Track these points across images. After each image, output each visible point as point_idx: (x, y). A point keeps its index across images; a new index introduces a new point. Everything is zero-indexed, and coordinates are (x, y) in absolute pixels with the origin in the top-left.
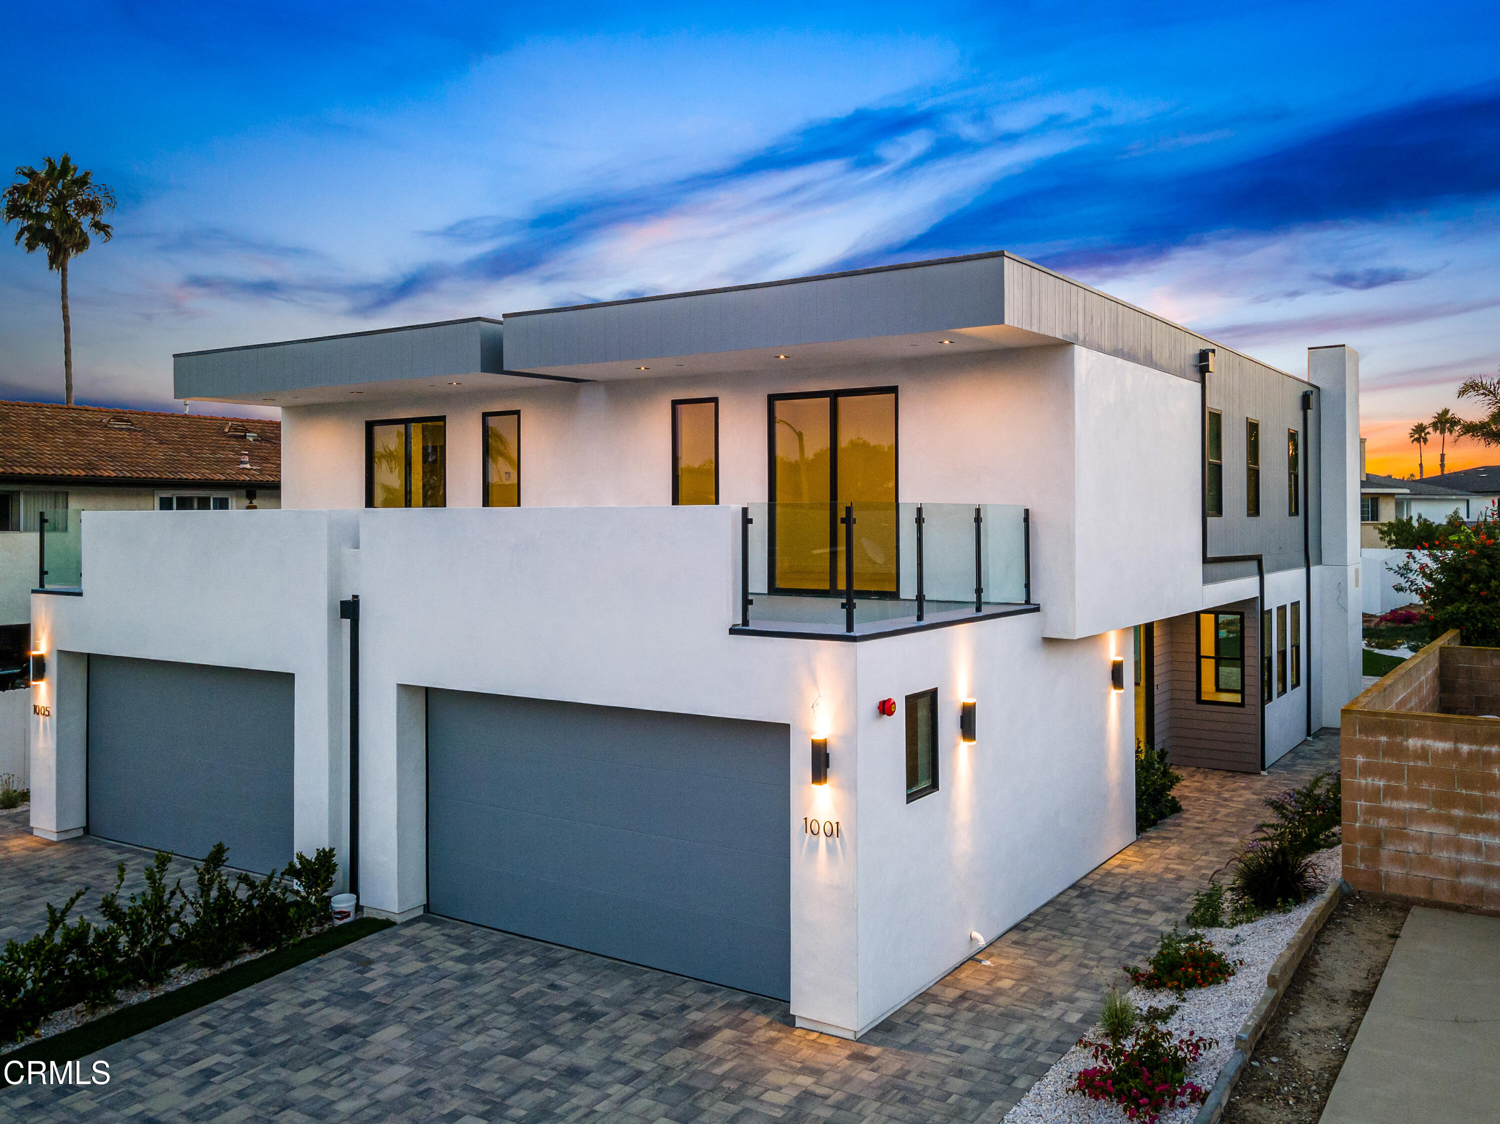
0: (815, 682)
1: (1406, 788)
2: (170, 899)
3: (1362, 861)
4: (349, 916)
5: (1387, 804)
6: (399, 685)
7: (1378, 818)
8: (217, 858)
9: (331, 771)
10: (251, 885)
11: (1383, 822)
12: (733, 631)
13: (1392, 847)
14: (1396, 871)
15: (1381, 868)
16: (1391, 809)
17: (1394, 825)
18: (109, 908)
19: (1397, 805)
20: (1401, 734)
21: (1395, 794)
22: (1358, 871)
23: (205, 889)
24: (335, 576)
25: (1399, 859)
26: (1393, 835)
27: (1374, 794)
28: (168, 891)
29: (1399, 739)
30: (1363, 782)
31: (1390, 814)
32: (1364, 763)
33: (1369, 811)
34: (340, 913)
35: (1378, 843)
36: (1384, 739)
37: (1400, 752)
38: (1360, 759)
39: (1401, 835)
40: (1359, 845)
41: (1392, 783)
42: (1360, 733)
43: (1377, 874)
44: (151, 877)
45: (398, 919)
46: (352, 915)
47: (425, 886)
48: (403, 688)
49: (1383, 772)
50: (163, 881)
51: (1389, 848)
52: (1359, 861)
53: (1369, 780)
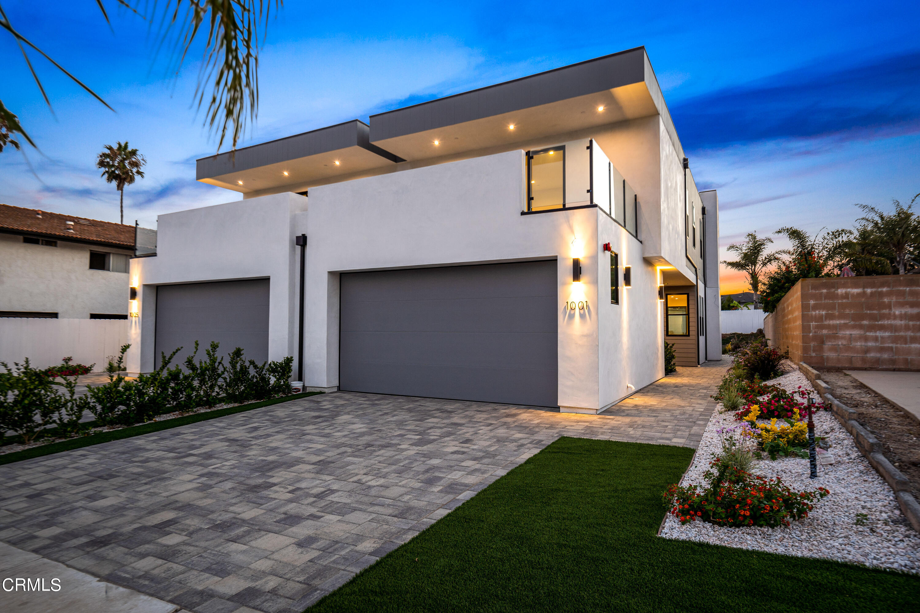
0: (572, 231)
1: (837, 313)
2: (218, 366)
3: (813, 352)
4: (300, 391)
5: (827, 322)
6: (329, 272)
7: (822, 330)
8: (238, 353)
9: (289, 321)
10: (256, 367)
11: (825, 332)
12: (523, 213)
13: (830, 343)
14: (833, 355)
15: (824, 354)
16: (829, 325)
17: (830, 332)
18: (190, 363)
19: (831, 322)
20: (834, 287)
21: (830, 317)
22: (811, 357)
23: (234, 367)
24: (293, 225)
25: (835, 349)
26: (829, 337)
27: (820, 318)
28: (218, 361)
29: (833, 290)
30: (814, 313)
31: (829, 327)
32: (814, 304)
33: (817, 327)
34: (295, 389)
35: (823, 342)
36: (825, 291)
37: (835, 296)
38: (812, 302)
39: (835, 337)
40: (812, 344)
41: (830, 312)
42: (812, 289)
43: (822, 357)
44: (209, 354)
45: (326, 391)
46: (301, 390)
47: (338, 377)
48: (331, 273)
49: (824, 307)
50: (215, 356)
51: (828, 344)
52: (812, 352)
53: (817, 312)
